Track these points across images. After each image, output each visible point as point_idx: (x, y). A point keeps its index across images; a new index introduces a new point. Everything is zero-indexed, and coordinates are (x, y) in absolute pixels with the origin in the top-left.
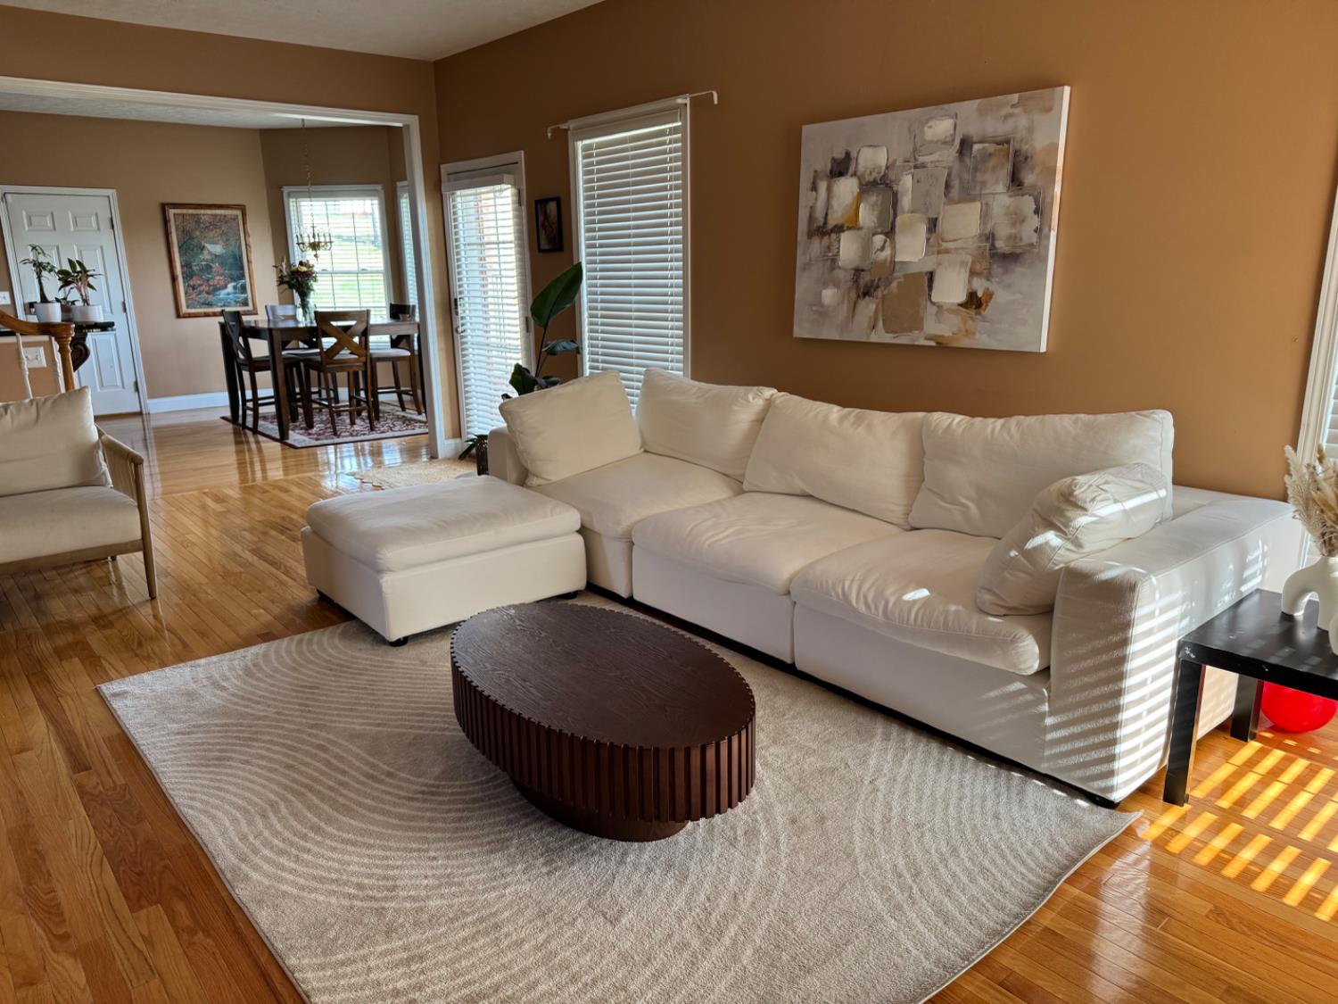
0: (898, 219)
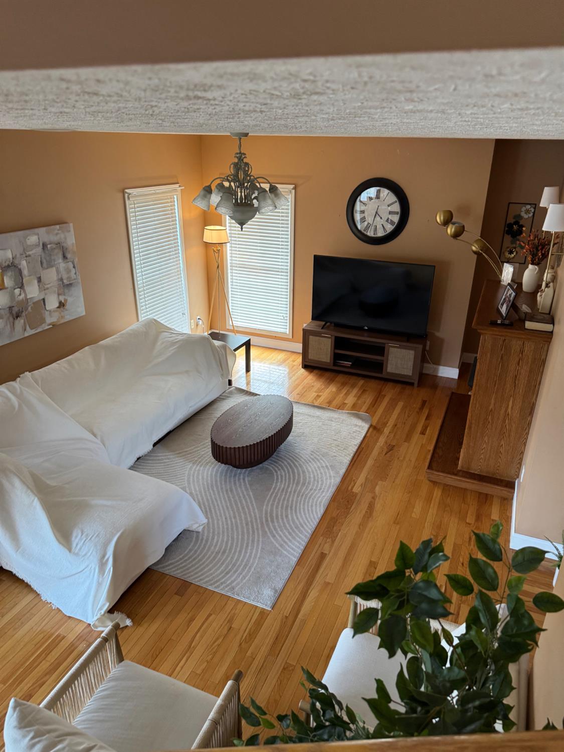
0: (24, 280)
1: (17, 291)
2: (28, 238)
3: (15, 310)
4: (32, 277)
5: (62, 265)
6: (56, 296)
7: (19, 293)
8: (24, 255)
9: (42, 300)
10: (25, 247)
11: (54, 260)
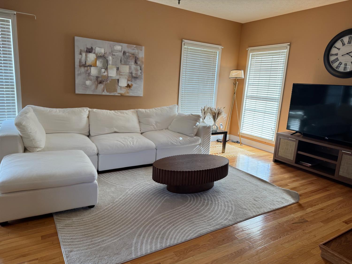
0: (108, 66)
1: (103, 70)
2: (116, 46)
3: (100, 79)
4: (114, 66)
5: (133, 66)
6: (126, 81)
7: (104, 71)
8: (111, 54)
9: (117, 79)
10: (113, 50)
11: (129, 62)
